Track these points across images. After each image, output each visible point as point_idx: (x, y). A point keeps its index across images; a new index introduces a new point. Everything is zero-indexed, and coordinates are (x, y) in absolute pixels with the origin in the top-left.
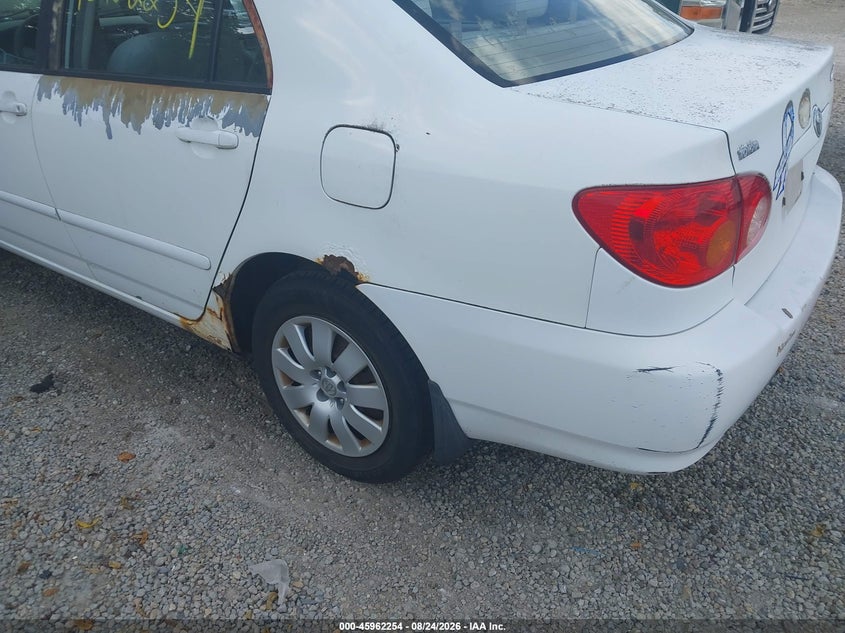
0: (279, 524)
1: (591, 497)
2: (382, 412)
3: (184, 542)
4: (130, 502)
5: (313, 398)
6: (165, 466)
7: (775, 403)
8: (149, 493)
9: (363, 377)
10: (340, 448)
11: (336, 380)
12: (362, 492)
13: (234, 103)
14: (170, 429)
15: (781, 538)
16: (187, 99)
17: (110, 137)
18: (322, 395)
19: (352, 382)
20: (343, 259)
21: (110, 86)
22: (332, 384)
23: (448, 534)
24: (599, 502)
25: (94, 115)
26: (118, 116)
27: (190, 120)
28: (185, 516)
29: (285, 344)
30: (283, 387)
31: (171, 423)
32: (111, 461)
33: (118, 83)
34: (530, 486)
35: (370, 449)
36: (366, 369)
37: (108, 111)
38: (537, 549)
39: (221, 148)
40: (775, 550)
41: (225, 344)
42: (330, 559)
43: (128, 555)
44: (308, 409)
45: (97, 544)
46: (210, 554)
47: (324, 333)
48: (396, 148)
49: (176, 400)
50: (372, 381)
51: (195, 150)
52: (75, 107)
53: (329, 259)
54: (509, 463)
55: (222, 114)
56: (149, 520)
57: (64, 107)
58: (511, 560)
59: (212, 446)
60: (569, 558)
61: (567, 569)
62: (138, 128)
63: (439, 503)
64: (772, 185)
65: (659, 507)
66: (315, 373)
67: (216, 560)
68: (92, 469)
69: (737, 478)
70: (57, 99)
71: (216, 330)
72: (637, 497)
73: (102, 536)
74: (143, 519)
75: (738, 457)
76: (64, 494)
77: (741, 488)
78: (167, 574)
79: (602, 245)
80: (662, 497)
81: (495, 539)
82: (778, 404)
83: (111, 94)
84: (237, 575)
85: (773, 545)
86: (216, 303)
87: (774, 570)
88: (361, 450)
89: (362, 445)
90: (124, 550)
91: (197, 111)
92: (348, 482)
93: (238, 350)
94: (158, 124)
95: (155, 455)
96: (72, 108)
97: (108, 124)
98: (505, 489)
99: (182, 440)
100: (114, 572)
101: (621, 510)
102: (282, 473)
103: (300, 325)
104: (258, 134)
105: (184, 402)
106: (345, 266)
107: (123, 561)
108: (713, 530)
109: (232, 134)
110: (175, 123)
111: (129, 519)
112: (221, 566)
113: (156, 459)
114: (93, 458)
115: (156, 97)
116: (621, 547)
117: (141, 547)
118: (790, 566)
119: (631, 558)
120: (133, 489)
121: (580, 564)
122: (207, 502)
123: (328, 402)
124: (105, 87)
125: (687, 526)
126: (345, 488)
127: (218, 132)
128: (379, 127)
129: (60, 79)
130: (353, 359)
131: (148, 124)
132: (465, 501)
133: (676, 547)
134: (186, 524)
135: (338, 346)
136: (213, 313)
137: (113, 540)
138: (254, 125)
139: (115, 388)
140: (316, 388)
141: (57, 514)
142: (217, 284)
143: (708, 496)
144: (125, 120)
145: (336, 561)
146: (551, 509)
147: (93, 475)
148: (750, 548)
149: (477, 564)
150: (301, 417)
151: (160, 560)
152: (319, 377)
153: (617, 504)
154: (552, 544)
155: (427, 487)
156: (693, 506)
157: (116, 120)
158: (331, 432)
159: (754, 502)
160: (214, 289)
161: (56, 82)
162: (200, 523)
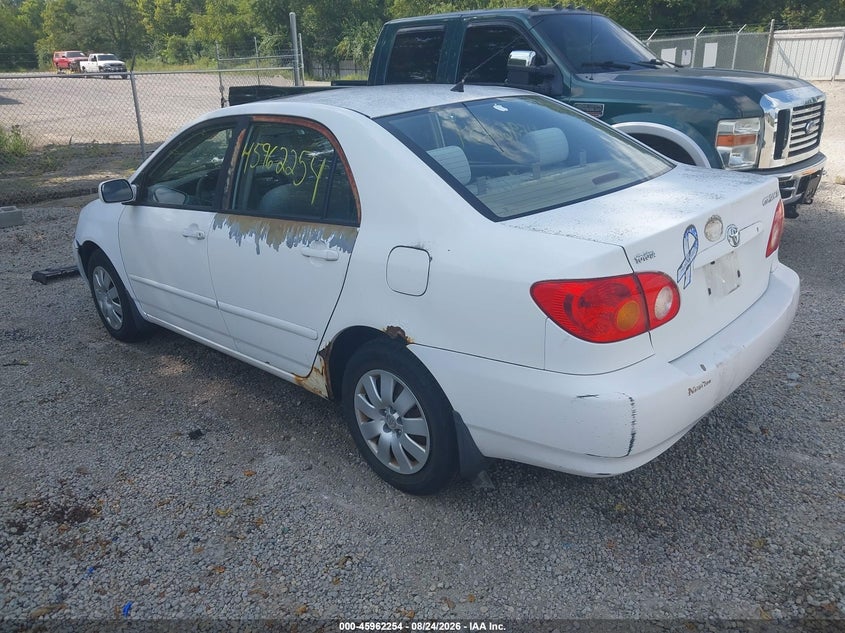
0: (353, 519)
1: (583, 512)
2: (425, 438)
3: (286, 526)
4: (251, 501)
5: (380, 430)
6: (277, 480)
7: (754, 455)
8: (264, 496)
9: (413, 412)
10: (398, 468)
11: (396, 416)
12: (412, 502)
13: (336, 232)
14: (282, 457)
15: (728, 547)
16: (309, 229)
17: (258, 253)
18: (387, 428)
19: (405, 416)
20: (399, 329)
21: (260, 222)
22: (393, 419)
23: (471, 531)
24: (589, 516)
25: (249, 240)
26: (265, 240)
27: (310, 243)
28: (288, 510)
29: (364, 391)
30: (361, 423)
31: (283, 453)
32: (239, 476)
33: (266, 219)
34: (538, 504)
35: (418, 467)
36: (415, 407)
37: (259, 236)
38: (535, 543)
39: (328, 260)
40: (720, 554)
41: (325, 394)
42: (384, 541)
43: (249, 532)
44: (377, 439)
45: (229, 524)
46: (303, 534)
47: (389, 381)
48: (431, 259)
49: (288, 438)
50: (419, 416)
51: (312, 262)
52: (237, 235)
53: (390, 328)
54: (526, 488)
55: (330, 239)
56: (263, 512)
57: (230, 234)
58: (514, 549)
59: (310, 468)
60: (557, 550)
61: (555, 557)
62: (276, 248)
63: (468, 511)
64: (675, 279)
65: (635, 522)
66: (383, 412)
67: (307, 537)
68: (227, 479)
69: (704, 505)
70: (226, 229)
71: (319, 384)
72: (620, 515)
73: (232, 520)
74: (260, 511)
75: (709, 491)
76: (209, 494)
77: (705, 512)
78: (273, 544)
79: (549, 316)
80: (640, 516)
81: (505, 536)
82: (756, 456)
83: (261, 226)
84: (320, 547)
85: (719, 551)
86: (320, 364)
87: (715, 567)
88: (412, 469)
89: (413, 465)
90: (246, 528)
91: (314, 237)
92: (403, 495)
93: (333, 398)
94: (290, 245)
95: (270, 472)
96: (235, 235)
97: (258, 245)
98: (519, 505)
99: (290, 464)
100: (239, 541)
101: (604, 522)
102: (357, 488)
103: (374, 376)
104: (351, 252)
105: (293, 439)
106: (400, 332)
107: (245, 535)
108: (674, 539)
109: (335, 251)
110: (300, 244)
111: (251, 511)
112: (310, 541)
113: (271, 475)
114: (228, 473)
115: (289, 227)
116: (599, 546)
117: (257, 527)
118: (729, 565)
119: (604, 553)
120: (254, 494)
121: (565, 555)
122: (303, 503)
123: (391, 433)
124: (258, 221)
125: (654, 535)
126: (401, 498)
127: (326, 250)
128: (421, 247)
129: (229, 215)
130: (407, 400)
131: (283, 245)
132: (487, 511)
133: (641, 548)
134: (288, 516)
135: (397, 390)
136: (317, 370)
137: (239, 523)
138: (348, 246)
139: (244, 429)
140: (383, 423)
141: (204, 505)
142: (321, 349)
143: (677, 516)
144: (269, 243)
145: (389, 542)
146: (551, 519)
147: (227, 483)
148: (701, 552)
149: (489, 550)
150: (373, 446)
151: (270, 535)
152: (385, 415)
153: (603, 519)
154: (547, 541)
155: (460, 501)
156: (662, 522)
157: (263, 243)
158: (393, 458)
159: (713, 522)
160: (319, 353)
161: (226, 218)
162: (298, 516)
